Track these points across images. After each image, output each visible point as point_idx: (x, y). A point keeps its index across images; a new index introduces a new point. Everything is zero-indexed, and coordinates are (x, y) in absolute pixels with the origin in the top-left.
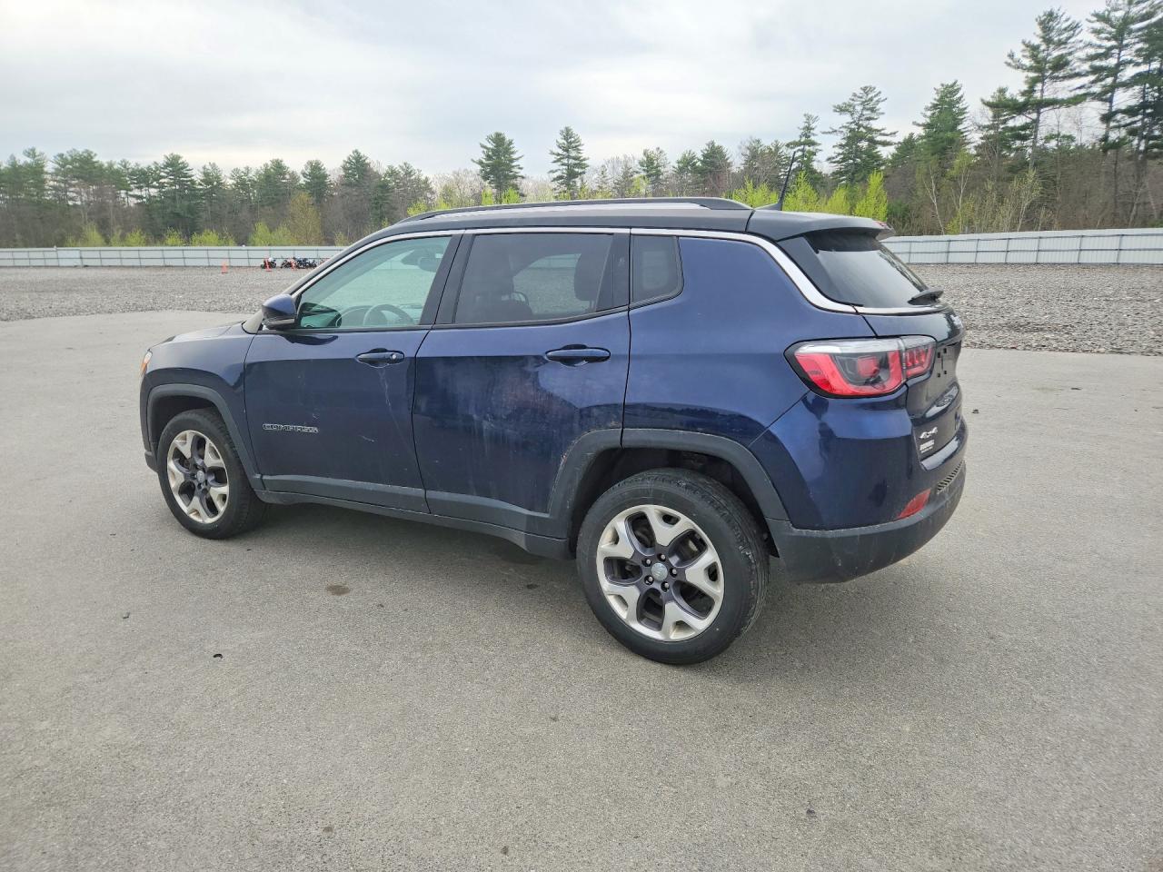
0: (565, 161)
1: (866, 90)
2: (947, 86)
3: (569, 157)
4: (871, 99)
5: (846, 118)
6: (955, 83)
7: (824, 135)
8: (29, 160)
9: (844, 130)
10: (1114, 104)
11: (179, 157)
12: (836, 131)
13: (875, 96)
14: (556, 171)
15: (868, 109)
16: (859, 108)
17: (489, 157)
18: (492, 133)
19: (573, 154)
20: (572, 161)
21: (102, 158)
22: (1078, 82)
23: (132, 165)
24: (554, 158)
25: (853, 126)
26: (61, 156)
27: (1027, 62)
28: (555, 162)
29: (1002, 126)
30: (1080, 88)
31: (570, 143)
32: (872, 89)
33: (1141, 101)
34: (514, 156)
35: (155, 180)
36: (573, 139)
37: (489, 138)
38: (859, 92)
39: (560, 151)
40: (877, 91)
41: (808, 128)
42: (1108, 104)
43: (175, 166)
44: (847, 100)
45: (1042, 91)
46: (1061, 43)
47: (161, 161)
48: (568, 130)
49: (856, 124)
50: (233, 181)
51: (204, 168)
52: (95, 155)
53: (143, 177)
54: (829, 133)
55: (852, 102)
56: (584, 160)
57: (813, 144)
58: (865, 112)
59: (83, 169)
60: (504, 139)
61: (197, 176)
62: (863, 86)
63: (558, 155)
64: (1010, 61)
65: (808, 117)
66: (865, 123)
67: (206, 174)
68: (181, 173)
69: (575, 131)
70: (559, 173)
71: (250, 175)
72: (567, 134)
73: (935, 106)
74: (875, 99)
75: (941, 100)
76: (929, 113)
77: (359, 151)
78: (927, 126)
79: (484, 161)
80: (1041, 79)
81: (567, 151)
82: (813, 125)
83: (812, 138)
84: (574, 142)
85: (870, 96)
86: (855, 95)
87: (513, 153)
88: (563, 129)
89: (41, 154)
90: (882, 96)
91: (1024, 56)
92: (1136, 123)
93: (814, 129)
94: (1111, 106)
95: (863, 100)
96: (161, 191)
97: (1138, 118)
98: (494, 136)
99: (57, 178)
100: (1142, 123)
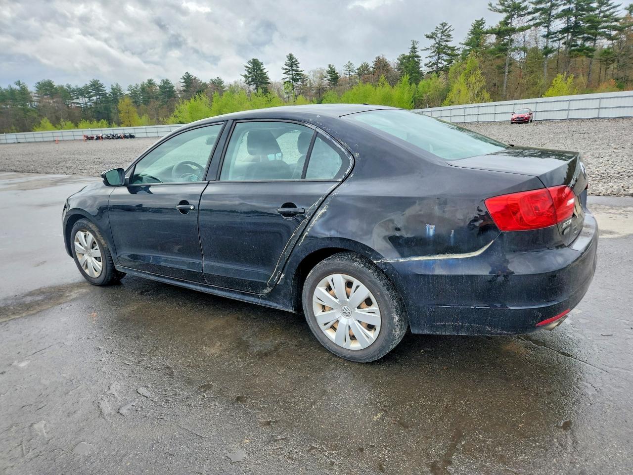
0: (290, 73)
1: (442, 24)
2: (478, 22)
3: (293, 70)
4: (445, 31)
5: (432, 42)
6: (482, 19)
7: (423, 51)
8: (18, 88)
9: (432, 48)
10: (550, 28)
11: (99, 81)
12: (427, 49)
13: (449, 28)
14: (286, 78)
15: (445, 36)
16: (439, 35)
17: (250, 73)
19: (295, 68)
20: (294, 72)
21: (56, 84)
22: (530, 17)
23: (73, 86)
24: (284, 71)
25: (437, 45)
26: (39, 83)
27: (500, 7)
28: (284, 74)
30: (530, 20)
31: (292, 63)
32: (446, 24)
33: (567, 25)
34: (264, 71)
35: (87, 94)
36: (294, 60)
37: (250, 62)
38: (439, 26)
39: (287, 67)
40: (449, 25)
41: (414, 48)
43: (96, 86)
44: (434, 31)
45: (511, 23)
47: (89, 83)
48: (291, 55)
49: (438, 45)
50: (127, 92)
51: (112, 86)
52: (53, 82)
53: (81, 92)
54: (425, 50)
55: (436, 32)
56: (301, 71)
57: (418, 57)
58: (443, 37)
59: (47, 88)
60: (258, 62)
61: (108, 90)
62: (441, 23)
63: (286, 69)
64: (490, 8)
65: (414, 42)
66: (444, 44)
67: (112, 89)
68: (99, 89)
69: (295, 56)
70: (288, 80)
71: (138, 88)
72: (291, 57)
73: (472, 33)
74: (448, 30)
75: (475, 27)
76: (470, 37)
77: (189, 73)
78: (467, 44)
79: (247, 74)
80: (511, 16)
81: (292, 67)
82: (416, 46)
83: (417, 53)
84: (295, 62)
85: (445, 28)
86: (437, 27)
87: (263, 69)
88: (288, 54)
89: (24, 84)
90: (452, 28)
91: (497, 4)
92: (564, 37)
93: (417, 48)
94: (548, 29)
95: (441, 30)
96: (89, 100)
97: (566, 35)
98: (252, 61)
99: (37, 95)
100: (567, 38)
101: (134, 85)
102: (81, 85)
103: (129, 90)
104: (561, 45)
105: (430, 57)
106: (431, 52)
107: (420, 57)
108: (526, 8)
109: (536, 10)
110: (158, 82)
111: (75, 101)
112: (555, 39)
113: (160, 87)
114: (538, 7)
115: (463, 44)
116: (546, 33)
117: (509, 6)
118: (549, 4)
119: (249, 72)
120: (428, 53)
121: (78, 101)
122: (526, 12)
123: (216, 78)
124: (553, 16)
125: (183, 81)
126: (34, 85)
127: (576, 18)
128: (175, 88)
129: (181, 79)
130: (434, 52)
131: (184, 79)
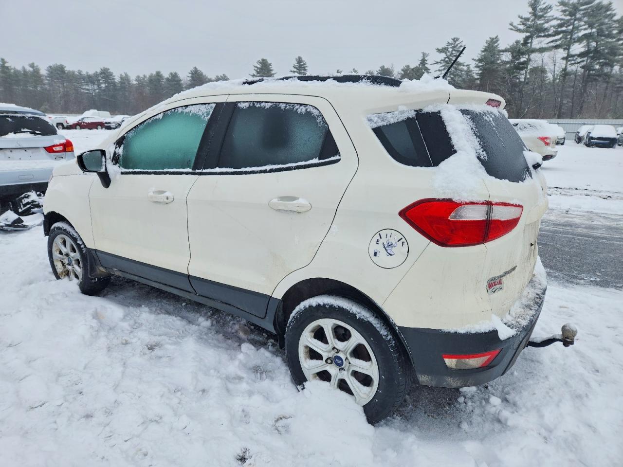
1: (455, 40)
2: (493, 39)
3: (300, 73)
4: (457, 45)
5: (443, 56)
6: (497, 36)
8: (31, 69)
9: (442, 62)
10: (570, 50)
11: (109, 69)
12: (437, 63)
13: (460, 43)
15: (455, 51)
16: (450, 50)
17: (258, 73)
18: (260, 59)
19: (302, 72)
21: (68, 68)
22: (550, 39)
23: (84, 73)
25: (447, 59)
27: (522, 27)
29: (517, 62)
30: (550, 42)
31: (301, 65)
32: (458, 39)
33: (587, 49)
34: (273, 72)
35: (96, 81)
36: (302, 63)
37: (259, 62)
38: (451, 41)
39: (295, 70)
40: (460, 40)
41: (423, 62)
42: (567, 51)
43: (106, 74)
44: (444, 45)
45: (531, 43)
46: (541, 17)
47: (99, 71)
48: (300, 58)
50: (135, 82)
51: (121, 75)
52: (65, 67)
53: (91, 79)
54: (434, 64)
55: (447, 47)
57: (427, 69)
59: (58, 72)
60: (267, 62)
61: (117, 79)
62: (453, 38)
64: (512, 27)
65: (424, 55)
67: (121, 78)
68: (109, 77)
69: (303, 59)
71: (146, 79)
72: (299, 60)
73: (485, 50)
74: (459, 45)
75: (489, 44)
76: (483, 54)
77: (197, 67)
78: (480, 61)
79: (256, 74)
80: (531, 37)
81: (299, 70)
82: (426, 59)
83: (426, 66)
84: (303, 65)
85: (456, 43)
86: (449, 42)
87: (272, 70)
88: (297, 57)
89: (37, 66)
90: (463, 44)
91: (519, 24)
92: (583, 61)
93: (427, 61)
94: (568, 52)
95: (452, 45)
96: (98, 87)
97: (585, 59)
98: (261, 61)
99: (48, 78)
100: (587, 61)
101: (142, 76)
102: (91, 73)
103: (136, 80)
104: (579, 69)
105: (439, 70)
106: (441, 65)
107: (429, 70)
108: (546, 30)
109: (557, 33)
110: (166, 75)
111: (84, 87)
112: (573, 62)
113: (168, 79)
114: (559, 29)
115: (475, 60)
116: (566, 55)
117: (530, 27)
118: (571, 27)
119: (257, 71)
120: (438, 67)
121: (87, 87)
122: (547, 33)
123: (222, 75)
124: (574, 39)
125: (190, 75)
126: (46, 68)
127: (597, 43)
128: (182, 82)
129: (189, 73)
130: (443, 66)
131: (192, 74)
